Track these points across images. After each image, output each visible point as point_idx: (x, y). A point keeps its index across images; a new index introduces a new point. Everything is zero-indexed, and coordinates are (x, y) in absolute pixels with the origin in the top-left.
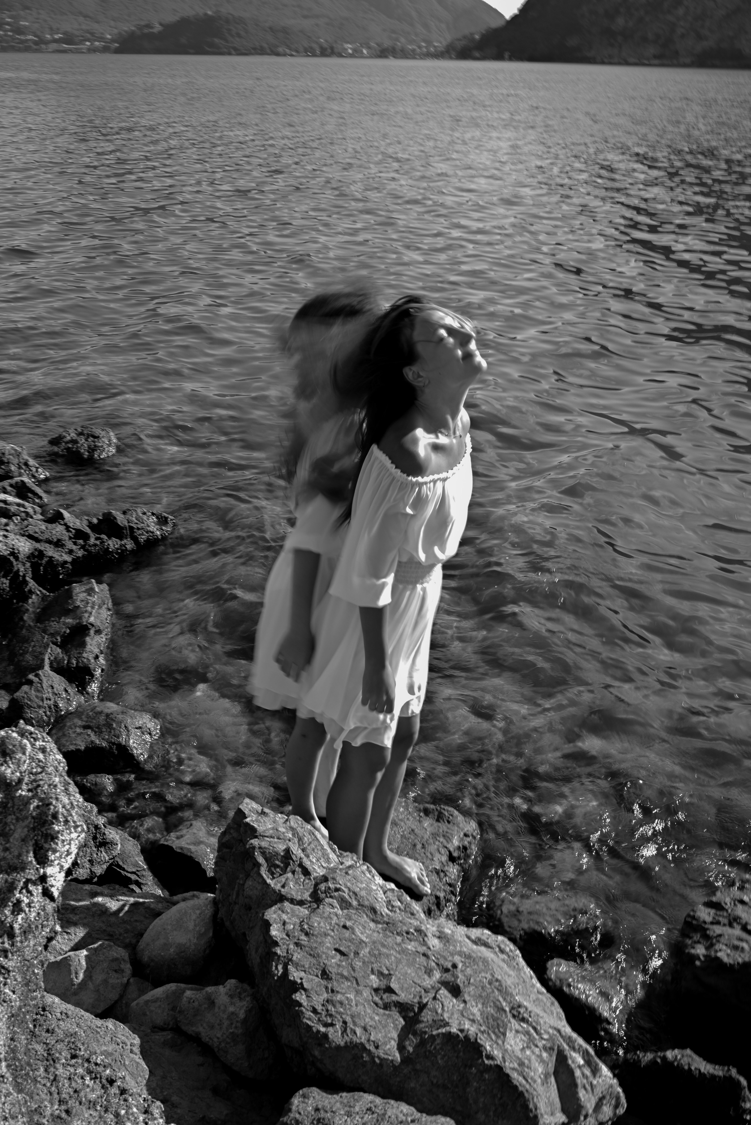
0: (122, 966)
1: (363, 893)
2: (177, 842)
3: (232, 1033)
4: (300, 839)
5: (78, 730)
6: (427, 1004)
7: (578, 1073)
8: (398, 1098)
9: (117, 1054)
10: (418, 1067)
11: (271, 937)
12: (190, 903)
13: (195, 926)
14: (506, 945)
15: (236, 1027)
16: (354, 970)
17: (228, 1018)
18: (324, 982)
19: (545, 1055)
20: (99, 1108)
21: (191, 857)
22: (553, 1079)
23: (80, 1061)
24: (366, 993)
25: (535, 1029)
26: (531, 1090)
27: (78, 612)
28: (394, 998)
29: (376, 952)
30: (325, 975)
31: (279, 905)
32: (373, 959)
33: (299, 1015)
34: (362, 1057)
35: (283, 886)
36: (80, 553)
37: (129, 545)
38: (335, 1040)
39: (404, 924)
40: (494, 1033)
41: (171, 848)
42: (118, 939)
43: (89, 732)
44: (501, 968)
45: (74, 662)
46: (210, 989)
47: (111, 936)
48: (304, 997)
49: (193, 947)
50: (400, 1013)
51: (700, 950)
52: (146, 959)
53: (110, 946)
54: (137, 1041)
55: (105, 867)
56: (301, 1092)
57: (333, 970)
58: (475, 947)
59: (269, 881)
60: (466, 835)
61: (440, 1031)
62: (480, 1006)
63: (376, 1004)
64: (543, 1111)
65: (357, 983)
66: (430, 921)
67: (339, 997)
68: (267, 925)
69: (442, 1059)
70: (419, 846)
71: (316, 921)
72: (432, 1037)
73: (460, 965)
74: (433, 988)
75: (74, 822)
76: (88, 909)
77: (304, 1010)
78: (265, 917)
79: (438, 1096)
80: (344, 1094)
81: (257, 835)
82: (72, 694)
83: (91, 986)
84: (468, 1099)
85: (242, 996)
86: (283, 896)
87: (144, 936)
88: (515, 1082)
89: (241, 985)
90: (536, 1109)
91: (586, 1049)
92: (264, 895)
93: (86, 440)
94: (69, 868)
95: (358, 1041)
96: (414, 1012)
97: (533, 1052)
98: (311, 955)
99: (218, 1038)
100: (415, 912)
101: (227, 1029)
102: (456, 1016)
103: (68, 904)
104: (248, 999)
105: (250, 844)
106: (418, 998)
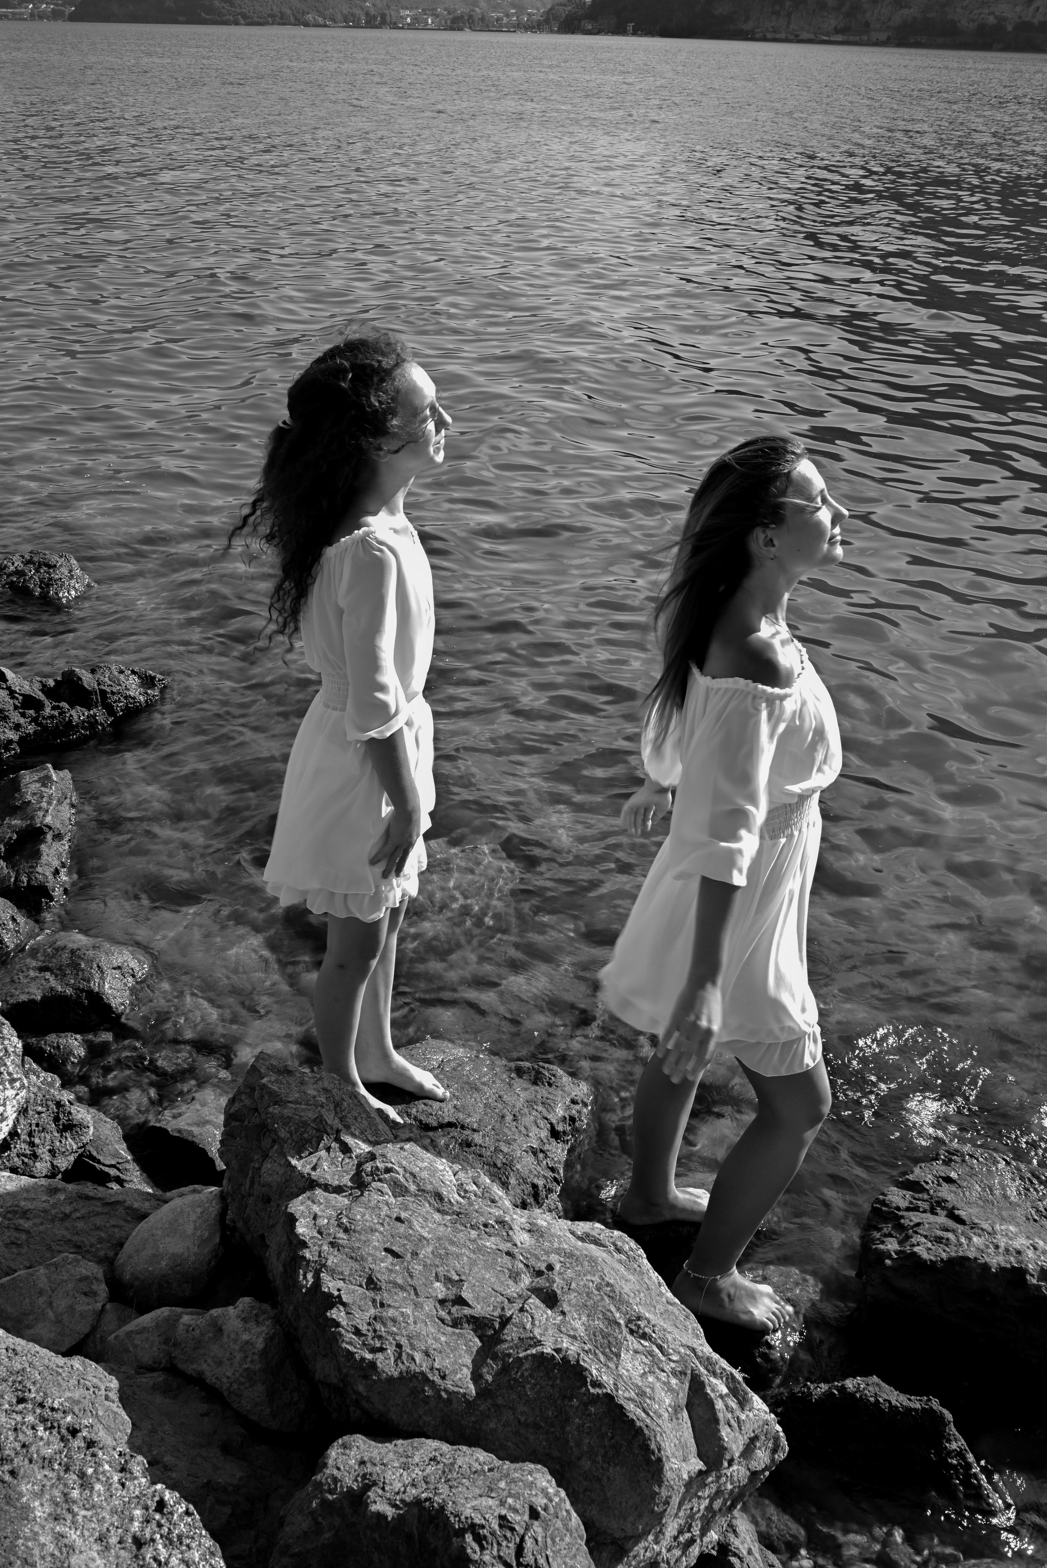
0: (94, 1287)
1: (425, 1174)
2: (174, 1122)
3: (248, 1369)
4: (337, 1105)
5: (32, 973)
6: (511, 1318)
7: (719, 1405)
8: (472, 1442)
9: (86, 1402)
10: (500, 1401)
11: (297, 1236)
12: (190, 1198)
13: (195, 1229)
14: (624, 1241)
15: (252, 1362)
16: (411, 1277)
17: (242, 1349)
18: (370, 1294)
19: (674, 1381)
20: (56, 1467)
21: (193, 1143)
22: (685, 1414)
23: (30, 1406)
24: (429, 1306)
25: (660, 1348)
26: (653, 1426)
27: (29, 809)
28: (467, 1311)
29: (442, 1252)
30: (372, 1283)
31: (308, 1194)
32: (437, 1261)
33: (336, 1338)
34: (424, 1391)
35: (314, 1168)
36: (31, 729)
37: (100, 714)
38: (386, 1370)
39: (481, 1214)
40: (604, 1353)
41: (166, 1131)
42: (88, 1252)
43: (48, 975)
44: (616, 1271)
45: (25, 880)
46: (215, 1312)
47: (79, 1247)
48: (343, 1314)
49: (193, 1258)
50: (475, 1331)
51: (892, 1245)
52: (127, 1277)
53: (77, 1261)
54: (114, 1384)
55: (72, 1158)
56: (340, 1441)
57: (382, 1277)
58: (580, 1243)
59: (294, 1162)
60: (574, 1102)
61: (529, 1352)
62: (584, 1318)
63: (442, 1321)
64: (669, 1453)
65: (416, 1294)
66: (518, 1211)
67: (391, 1312)
68: (292, 1220)
69: (532, 1389)
70: (509, 1118)
71: (360, 1213)
72: (518, 1360)
73: (558, 1267)
74: (520, 1296)
75: (10, 1074)
76: (45, 1211)
77: (343, 1331)
78: (289, 1210)
79: (527, 1439)
80: (400, 1442)
81: (278, 1101)
82: (22, 925)
83: (51, 1315)
84: (567, 1441)
85: (260, 1319)
86: (314, 1181)
87: (125, 1246)
88: (631, 1416)
89: (258, 1305)
90: (659, 1450)
91: (732, 1374)
92: (287, 1181)
93: (37, 571)
94: (5, 1139)
95: (418, 1370)
96: (494, 1329)
97: (657, 1378)
98: (352, 1258)
99: (228, 1378)
100: (497, 1198)
101: (240, 1365)
102: (550, 1332)
103: (16, 1206)
104: (268, 1323)
105: (267, 1113)
106: (499, 1310)
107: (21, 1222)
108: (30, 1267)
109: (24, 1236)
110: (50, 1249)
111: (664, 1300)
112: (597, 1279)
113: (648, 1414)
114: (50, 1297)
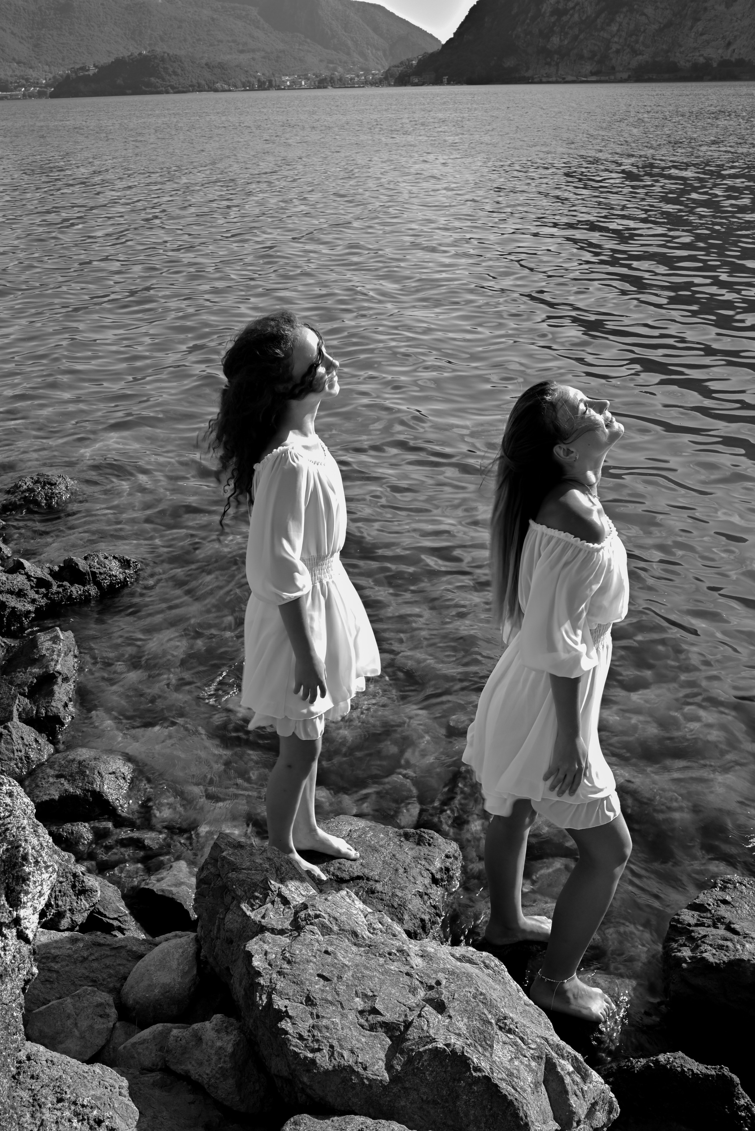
0: (107, 1011)
1: (344, 918)
2: (158, 884)
3: (221, 1068)
4: (278, 870)
5: (51, 780)
6: (412, 1022)
7: (568, 1080)
8: (389, 1117)
9: (105, 1097)
10: (407, 1085)
11: (253, 968)
12: (173, 942)
13: (179, 964)
14: (491, 960)
15: (225, 1062)
16: (338, 994)
17: (217, 1053)
18: (309, 1009)
19: (533, 1064)
21: (173, 899)
22: (543, 1088)
23: (66, 1104)
24: (352, 1016)
25: (522, 1039)
26: (520, 1099)
27: (44, 661)
28: (380, 1018)
29: (359, 975)
30: (309, 1001)
31: (260, 936)
32: (356, 982)
33: (285, 1043)
34: (352, 1079)
35: (263, 917)
36: (43, 602)
37: (93, 591)
38: (323, 1065)
39: (386, 945)
40: (481, 1046)
41: (152, 891)
42: (101, 984)
43: (62, 780)
44: (486, 983)
45: (44, 712)
46: (196, 1026)
47: (95, 981)
48: (289, 1024)
49: (177, 986)
50: (386, 1033)
51: (686, 953)
52: (131, 1002)
53: (94, 992)
54: (125, 1083)
55: (86, 915)
56: (292, 1119)
57: (317, 996)
58: (459, 963)
59: (248, 913)
60: (447, 856)
61: (426, 1047)
62: (465, 1020)
63: (362, 1026)
64: (533, 1119)
65: (342, 1007)
66: (413, 941)
67: (325, 1022)
68: (249, 956)
69: (430, 1075)
70: (401, 871)
71: (299, 950)
72: (420, 1053)
73: (444, 982)
74: (418, 1005)
75: (45, 862)
76: (69, 956)
77: (290, 1038)
78: (247, 949)
79: (428, 1112)
80: (336, 1118)
81: (235, 868)
82: (42, 744)
83: (77, 1033)
84: (458, 1113)
85: (229, 1030)
86: (264, 926)
87: (128, 979)
88: (504, 1092)
89: (227, 1019)
90: (526, 1117)
91: (575, 1056)
92: (244, 927)
93: (43, 488)
94: (43, 910)
95: (346, 1064)
96: (400, 1031)
97: (521, 1062)
98: (294, 982)
99: (207, 1074)
100: (397, 933)
101: (216, 1065)
102: (442, 1031)
103: (49, 953)
104: (235, 1032)
105: (228, 878)
106: (403, 1016)
107: (53, 964)
108: (60, 998)
109: (55, 975)
110: (74, 983)
111: (522, 1002)
112: (473, 990)
113: (516, 1090)
114: (76, 1019)
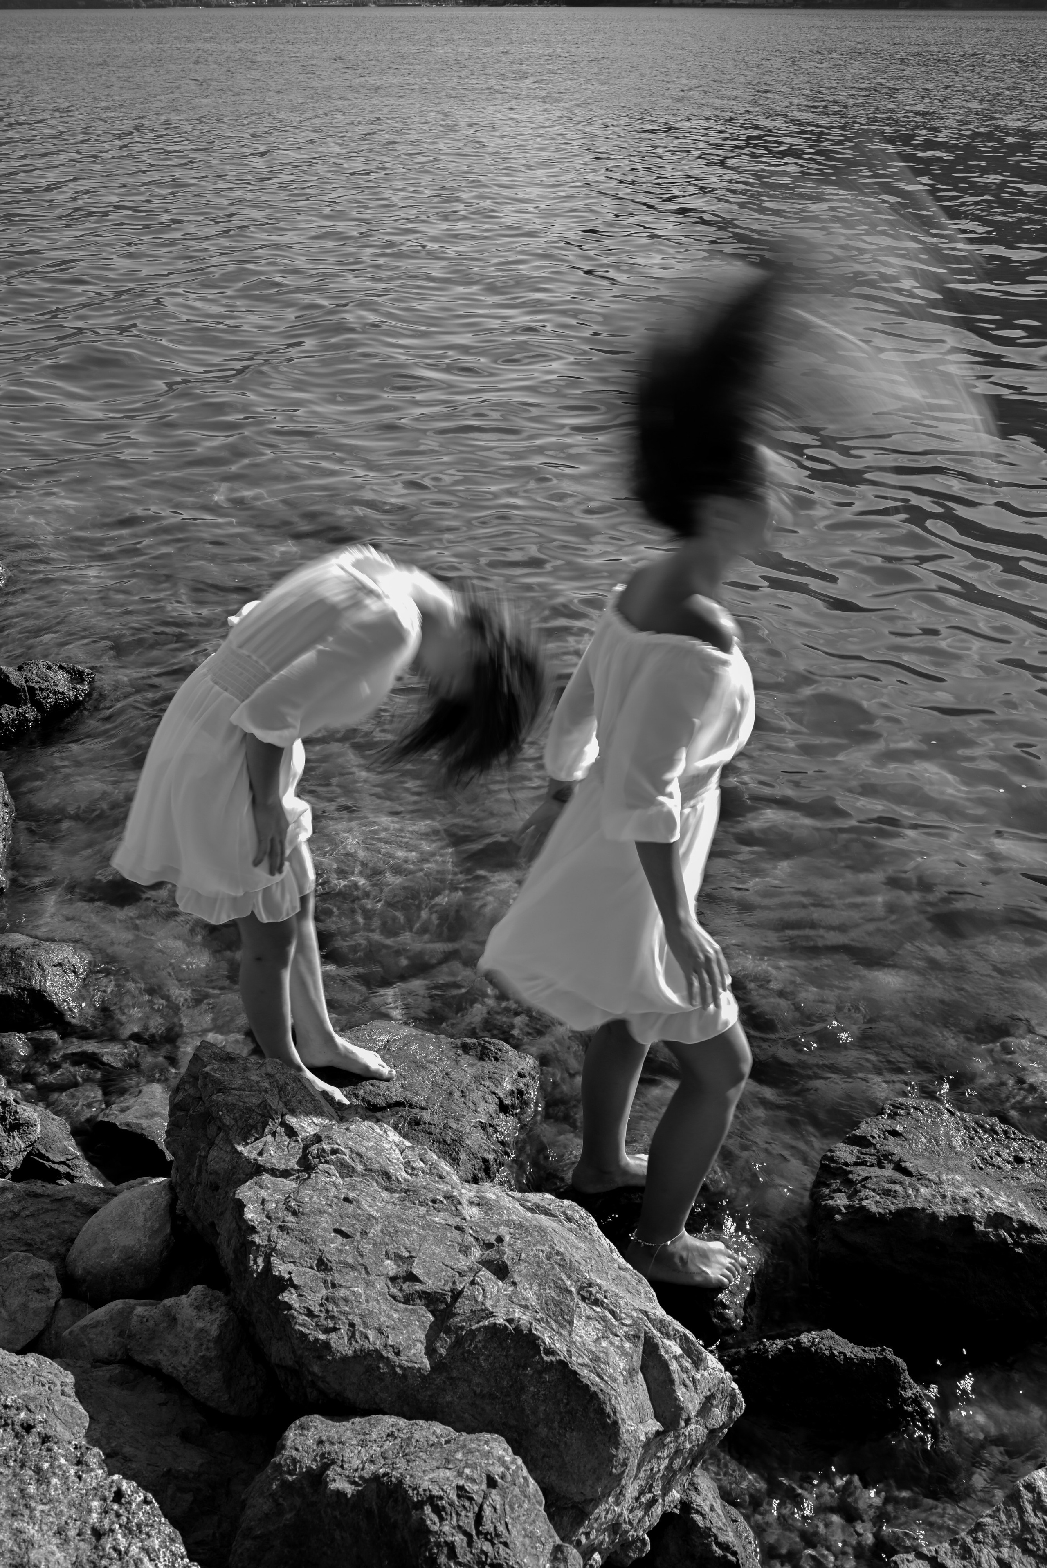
0: (47, 1284)
1: (371, 1154)
2: (122, 1116)
3: (203, 1357)
4: (281, 1089)
6: (462, 1291)
7: (674, 1366)
8: (430, 1415)
9: (42, 1398)
10: (455, 1374)
11: (245, 1221)
12: (138, 1190)
13: (146, 1220)
14: (574, 1210)
15: (208, 1349)
16: (362, 1256)
17: (196, 1337)
18: (321, 1275)
19: (627, 1345)
20: (12, 1464)
21: (142, 1135)
22: (640, 1377)
24: (380, 1284)
25: (613, 1313)
26: (607, 1390)
28: (418, 1287)
29: (392, 1230)
30: (322, 1265)
31: (255, 1179)
32: (387, 1239)
33: (289, 1321)
34: (379, 1368)
35: (260, 1154)
37: (31, 713)
38: (340, 1349)
39: (430, 1190)
40: (556, 1321)
41: (114, 1125)
42: (39, 1249)
44: (567, 1240)
46: (168, 1302)
47: (30, 1245)
48: (294, 1296)
49: (144, 1250)
50: (427, 1306)
51: (841, 1200)
52: (80, 1272)
53: (29, 1259)
54: (70, 1379)
55: (20, 1157)
56: (298, 1422)
57: (333, 1258)
58: (530, 1214)
59: (240, 1149)
60: (521, 1075)
61: (481, 1324)
62: (535, 1288)
63: (394, 1297)
64: (625, 1416)
65: (367, 1273)
66: (467, 1185)
67: (343, 1292)
68: (240, 1206)
69: (485, 1360)
70: (457, 1094)
71: (309, 1197)
72: (472, 1332)
73: (507, 1238)
74: (471, 1269)
77: (295, 1314)
78: (237, 1197)
79: (483, 1409)
80: (357, 1420)
81: (221, 1088)
83: (4, 1314)
84: (523, 1410)
85: (214, 1307)
86: (261, 1166)
87: (76, 1241)
88: (585, 1381)
89: (211, 1292)
90: (615, 1413)
91: (685, 1335)
92: (234, 1168)
95: (371, 1348)
96: (446, 1303)
97: (611, 1342)
98: (301, 1240)
99: (184, 1366)
100: (445, 1174)
101: (196, 1353)
102: (502, 1303)
104: (222, 1309)
105: (211, 1101)
106: (450, 1284)
111: (616, 1265)
112: (547, 1249)
113: (602, 1379)
